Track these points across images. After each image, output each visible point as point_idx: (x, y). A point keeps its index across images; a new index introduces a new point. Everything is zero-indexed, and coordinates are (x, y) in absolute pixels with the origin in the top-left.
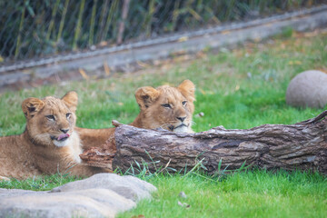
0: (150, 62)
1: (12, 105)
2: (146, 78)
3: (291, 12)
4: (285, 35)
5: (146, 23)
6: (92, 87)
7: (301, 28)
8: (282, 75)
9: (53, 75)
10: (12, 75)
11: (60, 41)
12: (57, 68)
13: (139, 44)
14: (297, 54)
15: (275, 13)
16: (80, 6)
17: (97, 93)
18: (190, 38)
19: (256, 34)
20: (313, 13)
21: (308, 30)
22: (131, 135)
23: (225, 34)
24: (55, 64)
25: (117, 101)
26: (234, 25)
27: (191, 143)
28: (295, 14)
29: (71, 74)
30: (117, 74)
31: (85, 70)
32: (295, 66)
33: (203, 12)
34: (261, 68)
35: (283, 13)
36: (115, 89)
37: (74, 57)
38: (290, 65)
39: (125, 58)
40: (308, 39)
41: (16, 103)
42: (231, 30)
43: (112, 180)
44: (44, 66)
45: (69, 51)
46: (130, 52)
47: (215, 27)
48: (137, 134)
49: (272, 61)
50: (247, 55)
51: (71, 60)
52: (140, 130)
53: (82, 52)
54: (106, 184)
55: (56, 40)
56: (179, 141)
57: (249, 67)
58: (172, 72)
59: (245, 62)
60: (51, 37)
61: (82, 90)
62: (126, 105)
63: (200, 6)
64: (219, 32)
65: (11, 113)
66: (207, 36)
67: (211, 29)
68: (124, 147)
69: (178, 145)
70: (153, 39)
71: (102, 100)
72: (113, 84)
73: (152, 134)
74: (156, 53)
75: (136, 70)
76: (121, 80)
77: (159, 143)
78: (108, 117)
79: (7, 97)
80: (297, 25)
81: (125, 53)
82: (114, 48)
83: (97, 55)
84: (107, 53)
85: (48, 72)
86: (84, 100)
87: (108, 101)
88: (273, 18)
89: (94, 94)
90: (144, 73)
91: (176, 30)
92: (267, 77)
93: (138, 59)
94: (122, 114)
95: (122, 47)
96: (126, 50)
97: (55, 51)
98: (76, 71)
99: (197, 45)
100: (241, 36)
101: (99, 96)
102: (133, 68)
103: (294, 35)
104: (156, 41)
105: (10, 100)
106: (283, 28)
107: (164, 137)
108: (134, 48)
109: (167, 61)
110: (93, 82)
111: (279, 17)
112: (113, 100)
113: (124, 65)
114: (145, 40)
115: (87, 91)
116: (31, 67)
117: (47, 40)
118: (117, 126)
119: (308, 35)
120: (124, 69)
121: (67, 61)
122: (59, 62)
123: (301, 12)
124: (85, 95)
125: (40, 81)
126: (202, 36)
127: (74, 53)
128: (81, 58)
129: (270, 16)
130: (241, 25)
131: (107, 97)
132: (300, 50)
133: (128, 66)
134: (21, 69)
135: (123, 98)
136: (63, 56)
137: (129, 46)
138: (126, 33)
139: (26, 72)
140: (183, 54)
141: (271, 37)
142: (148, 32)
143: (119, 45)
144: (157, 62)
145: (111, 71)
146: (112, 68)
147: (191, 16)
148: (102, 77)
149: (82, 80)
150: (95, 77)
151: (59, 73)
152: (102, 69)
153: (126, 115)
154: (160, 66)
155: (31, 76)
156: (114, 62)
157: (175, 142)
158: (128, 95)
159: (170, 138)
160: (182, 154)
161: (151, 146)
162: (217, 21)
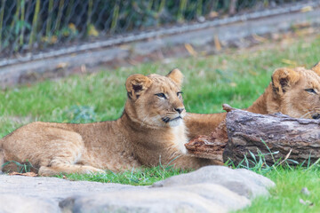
0: (268, 36)
1: (107, 85)
2: (264, 54)
6: (200, 65)
9: (155, 51)
10: (108, 51)
11: (163, 11)
12: (159, 42)
13: (255, 15)
17: (206, 71)
18: (314, 8)
22: (245, 121)
24: (156, 38)
25: (230, 82)
27: (316, 131)
29: (176, 49)
30: (229, 50)
31: (192, 45)
36: (227, 67)
37: (179, 30)
39: (238, 32)
41: (112, 84)
44: (145, 40)
45: (173, 22)
46: (245, 24)
48: (251, 120)
51: (175, 34)
52: (255, 115)
53: (189, 24)
54: (216, 179)
55: (158, 10)
56: (301, 128)
58: (293, 48)
60: (153, 8)
61: (188, 69)
62: (240, 86)
65: (107, 96)
68: (237, 135)
69: (300, 133)
70: (271, 8)
71: (212, 81)
72: (225, 61)
73: (269, 120)
74: (275, 25)
75: (251, 46)
76: (234, 57)
77: (278, 130)
78: (219, 100)
79: (102, 76)
81: (239, 25)
82: (226, 20)
83: (207, 28)
84: (218, 26)
85: (149, 47)
86: (190, 80)
87: (219, 81)
89: (202, 73)
90: (261, 48)
93: (254, 32)
94: (235, 96)
95: (235, 19)
96: (240, 21)
97: (157, 23)
98: (181, 46)
101: (208, 76)
102: (248, 43)
104: (275, 11)
105: (106, 81)
107: (284, 123)
108: (250, 19)
109: (288, 34)
110: (202, 59)
112: (225, 80)
113: (238, 40)
114: (262, 10)
115: (194, 70)
116: (129, 42)
117: (149, 10)
118: (228, 110)
120: (237, 43)
121: (171, 35)
122: (162, 37)
124: (192, 74)
125: (140, 58)
127: (180, 25)
128: (187, 31)
131: (218, 76)
133: (242, 40)
134: (119, 45)
135: (237, 78)
136: (166, 28)
137: (244, 17)
138: (239, 2)
139: (124, 48)
140: (308, 26)
143: (232, 16)
144: (276, 36)
145: (222, 46)
146: (224, 43)
148: (212, 54)
149: (188, 56)
150: (204, 52)
151: (162, 48)
152: (212, 43)
153: (240, 98)
154: (279, 40)
155: (130, 52)
156: (226, 36)
157: (296, 130)
158: (242, 75)
159: (290, 125)
160: (305, 144)
161: (269, 134)
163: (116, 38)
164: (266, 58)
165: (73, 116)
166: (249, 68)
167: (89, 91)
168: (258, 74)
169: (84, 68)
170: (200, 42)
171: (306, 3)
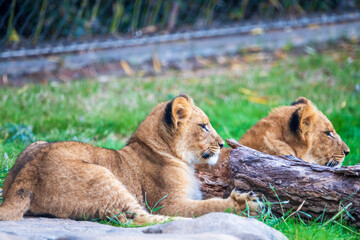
0: (213, 59)
2: (217, 81)
6: (148, 87)
9: (87, 66)
10: (34, 61)
11: (93, 21)
12: (92, 57)
13: (200, 34)
17: (156, 96)
18: (266, 31)
19: (354, 32)
22: (251, 161)
23: (312, 28)
24: (90, 52)
26: (325, 18)
27: (330, 181)
29: (111, 66)
31: (129, 64)
39: (180, 51)
41: (49, 101)
42: (321, 24)
43: (233, 223)
44: (76, 52)
45: (107, 35)
46: (188, 43)
48: (258, 161)
50: (350, 60)
51: (110, 48)
54: (226, 228)
55: (89, 18)
56: (313, 176)
57: (356, 77)
60: (84, 16)
61: (134, 90)
64: (305, 26)
65: (46, 114)
66: (289, 31)
67: (294, 22)
68: (240, 177)
69: (312, 181)
70: (217, 27)
73: (278, 163)
74: (222, 47)
77: (288, 176)
81: (181, 44)
82: (165, 37)
83: (145, 44)
84: (158, 43)
85: (80, 62)
86: (139, 104)
89: (151, 96)
91: (247, 17)
93: (198, 53)
95: (177, 36)
96: (182, 40)
98: (117, 62)
99: (275, 40)
100: (334, 32)
102: (191, 65)
105: (41, 96)
107: (294, 168)
108: (193, 39)
109: (235, 59)
110: (148, 80)
113: (179, 61)
114: (207, 28)
115: (142, 93)
116: (58, 54)
117: (79, 18)
118: (234, 147)
120: (181, 65)
121: (104, 49)
122: (95, 50)
125: (70, 73)
126: (281, 29)
127: (114, 39)
128: (124, 47)
130: (333, 18)
133: (184, 62)
134: (47, 55)
137: (187, 35)
138: (182, 17)
139: (53, 60)
140: (257, 52)
143: (173, 32)
144: (222, 60)
145: (162, 67)
146: (164, 62)
148: (152, 74)
149: (124, 76)
150: (142, 72)
151: (95, 64)
152: (150, 62)
154: (227, 65)
155: (59, 65)
156: (166, 55)
157: (308, 177)
159: (302, 171)
160: (316, 195)
161: (276, 180)
162: (302, 11)
163: (44, 47)
164: (220, 85)
165: (7, 135)
166: (203, 95)
167: (22, 108)
168: (214, 102)
169: (5, 79)
170: (137, 59)
171: (255, 23)
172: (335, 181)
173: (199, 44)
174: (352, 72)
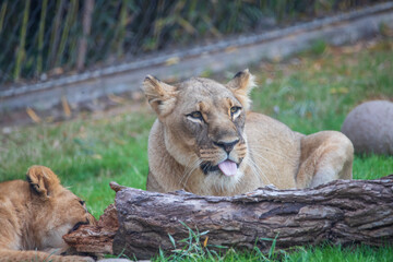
0: (127, 95)
2: (129, 118)
3: (322, 18)
4: (315, 52)
5: (118, 40)
6: (52, 134)
7: (338, 40)
8: (324, 109)
13: (110, 70)
14: (340, 78)
15: (299, 20)
16: (22, 18)
17: (61, 142)
18: (181, 59)
19: (276, 51)
20: (352, 19)
21: (347, 43)
23: (230, 52)
25: (92, 153)
26: (243, 39)
27: (228, 211)
28: (328, 20)
29: (16, 116)
31: (34, 110)
32: (339, 94)
33: (196, 22)
34: (291, 100)
35: (311, 21)
36: (85, 136)
37: (18, 91)
38: (332, 94)
39: (91, 92)
40: (351, 56)
42: (240, 46)
45: (10, 82)
46: (99, 81)
47: (215, 42)
48: (148, 200)
49: (305, 89)
50: (269, 81)
51: (13, 96)
52: (152, 194)
53: (29, 84)
56: (210, 208)
57: (275, 99)
59: (267, 92)
61: (38, 139)
62: (106, 158)
63: (193, 14)
64: (222, 50)
66: (206, 56)
67: (210, 46)
68: (130, 219)
69: (209, 213)
70: (128, 62)
71: (70, 153)
72: (82, 128)
73: (170, 199)
74: (136, 82)
75: (107, 109)
76: (92, 123)
77: (182, 212)
78: (82, 176)
80: (331, 36)
81: (91, 84)
82: (74, 78)
83: (51, 88)
84: (65, 85)
86: (43, 153)
87: (78, 153)
88: (297, 28)
89: (57, 143)
90: (124, 110)
91: (161, 48)
92: (303, 112)
93: (110, 91)
95: (86, 76)
96: (91, 79)
98: (22, 111)
99: (192, 69)
100: (254, 54)
101: (65, 147)
102: (103, 105)
103: (328, 51)
104: (134, 65)
106: (311, 42)
107: (188, 203)
108: (103, 76)
110: (53, 127)
111: (305, 25)
112: (85, 151)
113: (90, 101)
114: (117, 63)
115: (46, 140)
118: (117, 189)
119: (348, 50)
120: (90, 106)
121: (7, 98)
123: (336, 18)
124: (44, 146)
126: (198, 56)
127: (18, 86)
128: (27, 93)
129: (293, 25)
130: (252, 38)
131: (77, 147)
132: (343, 72)
133: (95, 103)
135: (100, 148)
137: (97, 73)
138: (90, 54)
141: (296, 55)
142: (120, 52)
143: (81, 72)
144: (137, 95)
145: (72, 110)
146: (74, 106)
147: (181, 28)
148: (61, 119)
149: (32, 124)
150: (51, 118)
152: (59, 107)
153: (108, 172)
154: (142, 101)
156: (76, 97)
157: (204, 210)
158: (106, 144)
159: (197, 204)
160: (216, 227)
161: (170, 217)
162: (218, 34)
164: (133, 122)
166: (112, 135)
168: (125, 142)
170: (44, 105)
171: (170, 53)
172: (233, 210)
173: (111, 81)
174: (271, 94)
